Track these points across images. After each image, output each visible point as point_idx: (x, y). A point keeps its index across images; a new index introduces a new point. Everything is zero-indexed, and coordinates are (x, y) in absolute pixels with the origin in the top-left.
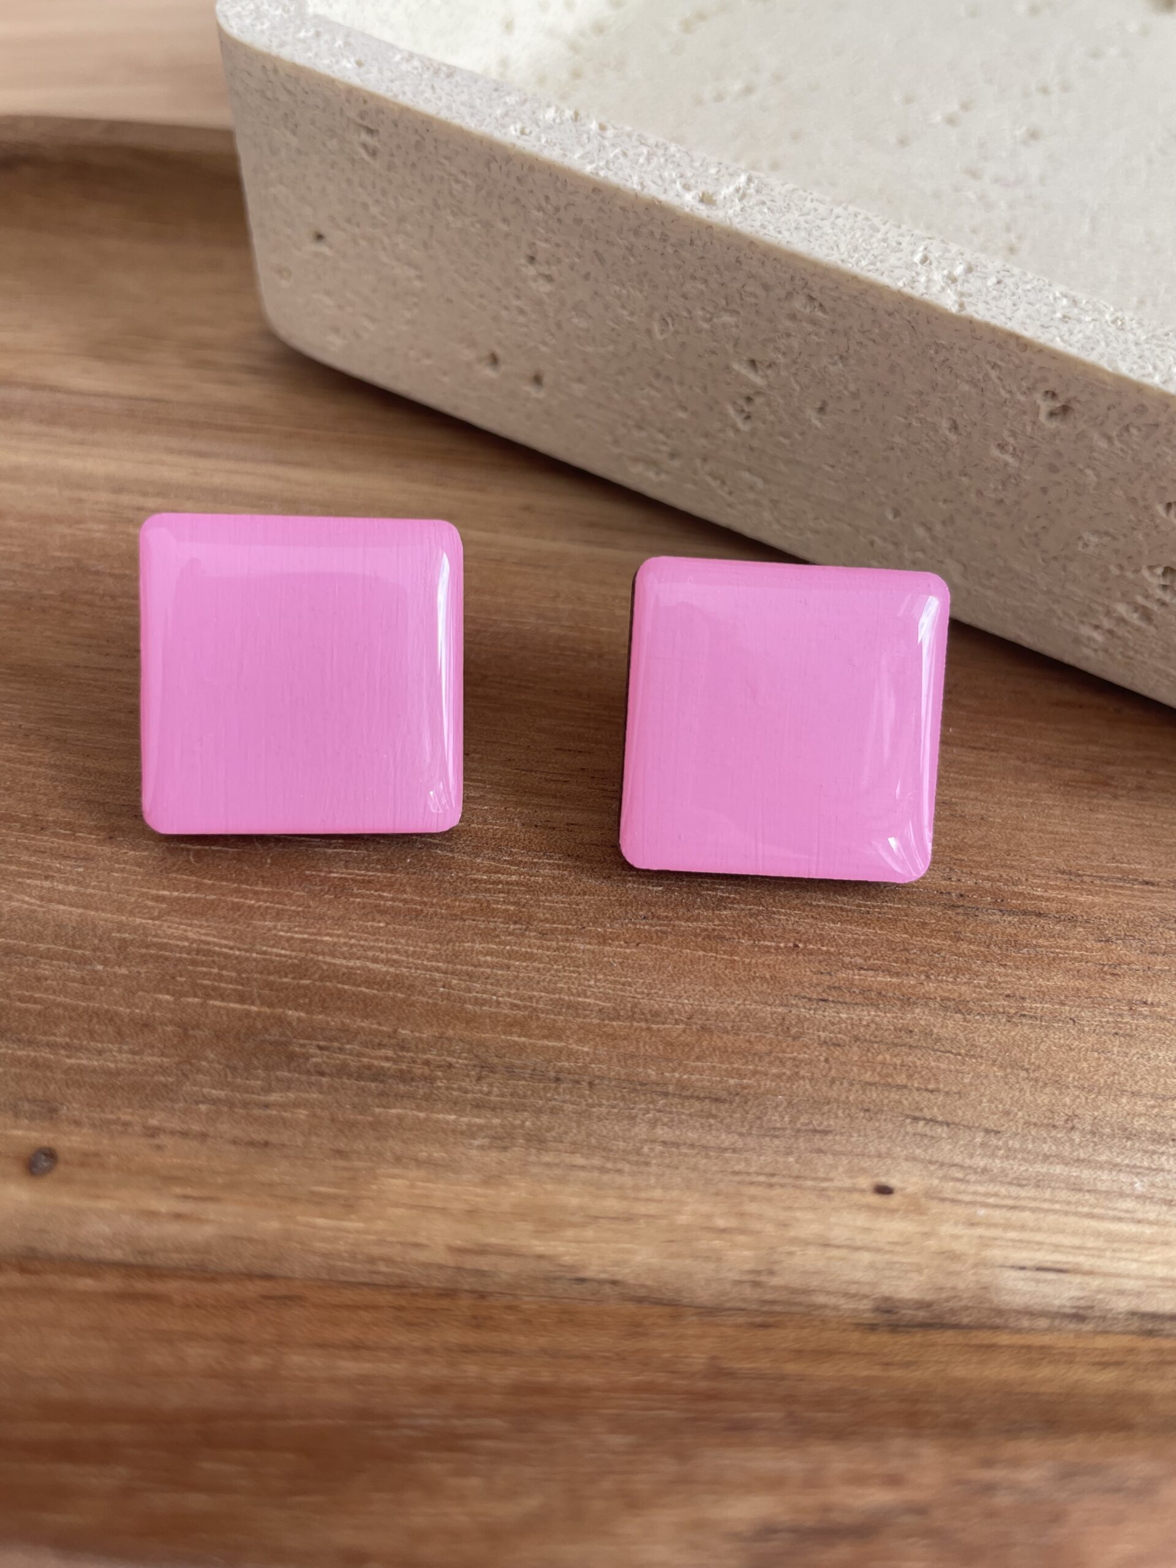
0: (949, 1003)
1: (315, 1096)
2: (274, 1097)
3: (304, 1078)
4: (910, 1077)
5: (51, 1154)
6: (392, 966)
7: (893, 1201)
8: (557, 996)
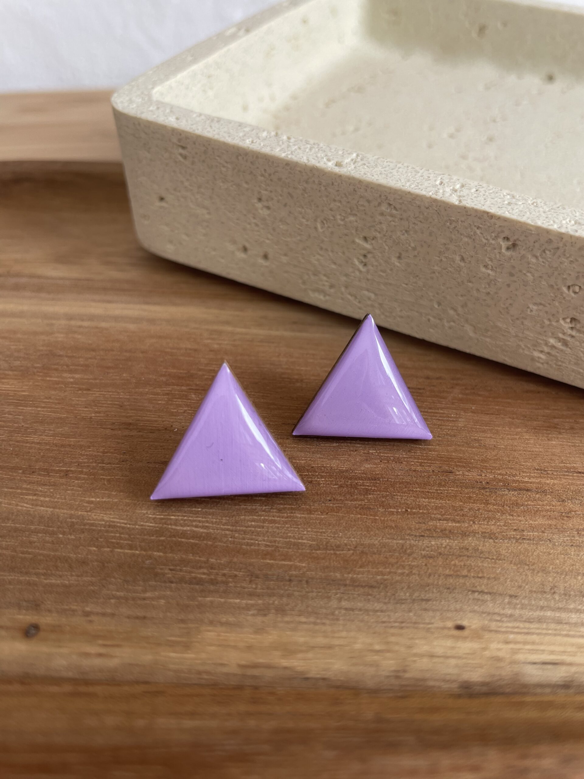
0: (486, 535)
1: (168, 593)
2: (148, 595)
3: (163, 584)
4: (469, 571)
5: (36, 627)
6: (205, 529)
7: (466, 633)
8: (288, 540)
